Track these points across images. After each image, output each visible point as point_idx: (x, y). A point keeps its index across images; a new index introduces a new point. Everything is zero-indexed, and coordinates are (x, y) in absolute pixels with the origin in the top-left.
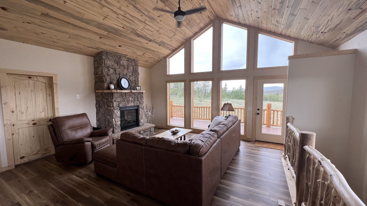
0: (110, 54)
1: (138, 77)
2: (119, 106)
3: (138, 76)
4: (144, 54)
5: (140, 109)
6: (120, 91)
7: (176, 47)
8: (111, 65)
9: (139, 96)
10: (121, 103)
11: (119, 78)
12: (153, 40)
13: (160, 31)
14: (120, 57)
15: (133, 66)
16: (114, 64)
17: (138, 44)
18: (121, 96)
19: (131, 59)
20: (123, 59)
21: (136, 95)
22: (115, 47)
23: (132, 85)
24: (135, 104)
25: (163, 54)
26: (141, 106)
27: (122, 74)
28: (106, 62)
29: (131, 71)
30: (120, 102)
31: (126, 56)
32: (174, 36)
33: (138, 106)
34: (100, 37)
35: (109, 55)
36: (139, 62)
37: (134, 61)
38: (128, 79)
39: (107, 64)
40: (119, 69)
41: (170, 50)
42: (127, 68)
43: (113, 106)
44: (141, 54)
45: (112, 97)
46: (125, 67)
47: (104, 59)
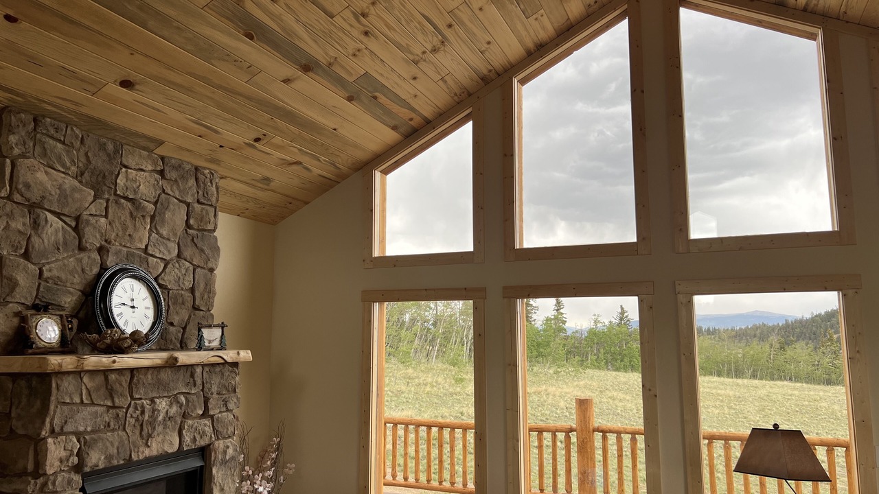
0: (57, 130)
1: (212, 270)
2: (78, 468)
3: (210, 265)
4: (257, 140)
5: (214, 471)
6: (104, 360)
7: (427, 111)
8: (55, 192)
9: (215, 389)
10: (95, 441)
11: (99, 276)
12: (323, 60)
13: (371, 18)
14: (116, 151)
15: (188, 205)
16: (74, 189)
17: (238, 80)
18: (103, 390)
19: (178, 167)
20: (131, 161)
21: (199, 382)
22: (95, 88)
23: (176, 319)
24: (187, 438)
25: (356, 146)
26: (225, 452)
27: (117, 253)
28: (24, 175)
29: (175, 235)
30: (93, 431)
31: (151, 145)
32: (434, 50)
33: (204, 452)
34: (11, 13)
35: (52, 132)
36: (222, 183)
37: (197, 180)
38: (156, 279)
39: (28, 186)
40: (103, 220)
41: (394, 128)
42: (153, 218)
43: (38, 472)
44: (238, 139)
45: (38, 404)
46: (144, 208)
47: (16, 151)
